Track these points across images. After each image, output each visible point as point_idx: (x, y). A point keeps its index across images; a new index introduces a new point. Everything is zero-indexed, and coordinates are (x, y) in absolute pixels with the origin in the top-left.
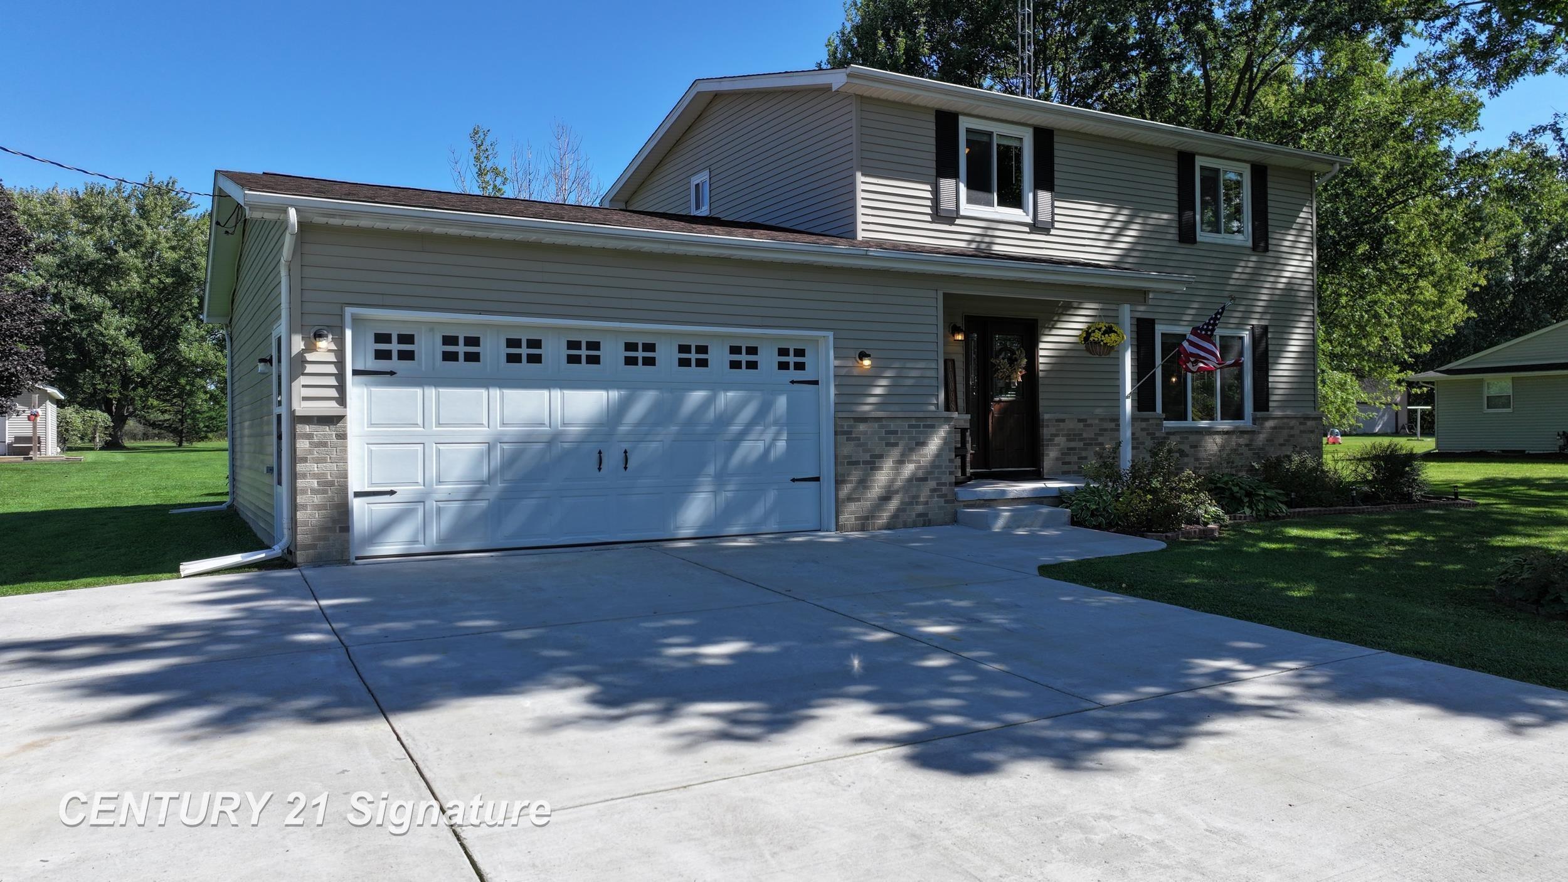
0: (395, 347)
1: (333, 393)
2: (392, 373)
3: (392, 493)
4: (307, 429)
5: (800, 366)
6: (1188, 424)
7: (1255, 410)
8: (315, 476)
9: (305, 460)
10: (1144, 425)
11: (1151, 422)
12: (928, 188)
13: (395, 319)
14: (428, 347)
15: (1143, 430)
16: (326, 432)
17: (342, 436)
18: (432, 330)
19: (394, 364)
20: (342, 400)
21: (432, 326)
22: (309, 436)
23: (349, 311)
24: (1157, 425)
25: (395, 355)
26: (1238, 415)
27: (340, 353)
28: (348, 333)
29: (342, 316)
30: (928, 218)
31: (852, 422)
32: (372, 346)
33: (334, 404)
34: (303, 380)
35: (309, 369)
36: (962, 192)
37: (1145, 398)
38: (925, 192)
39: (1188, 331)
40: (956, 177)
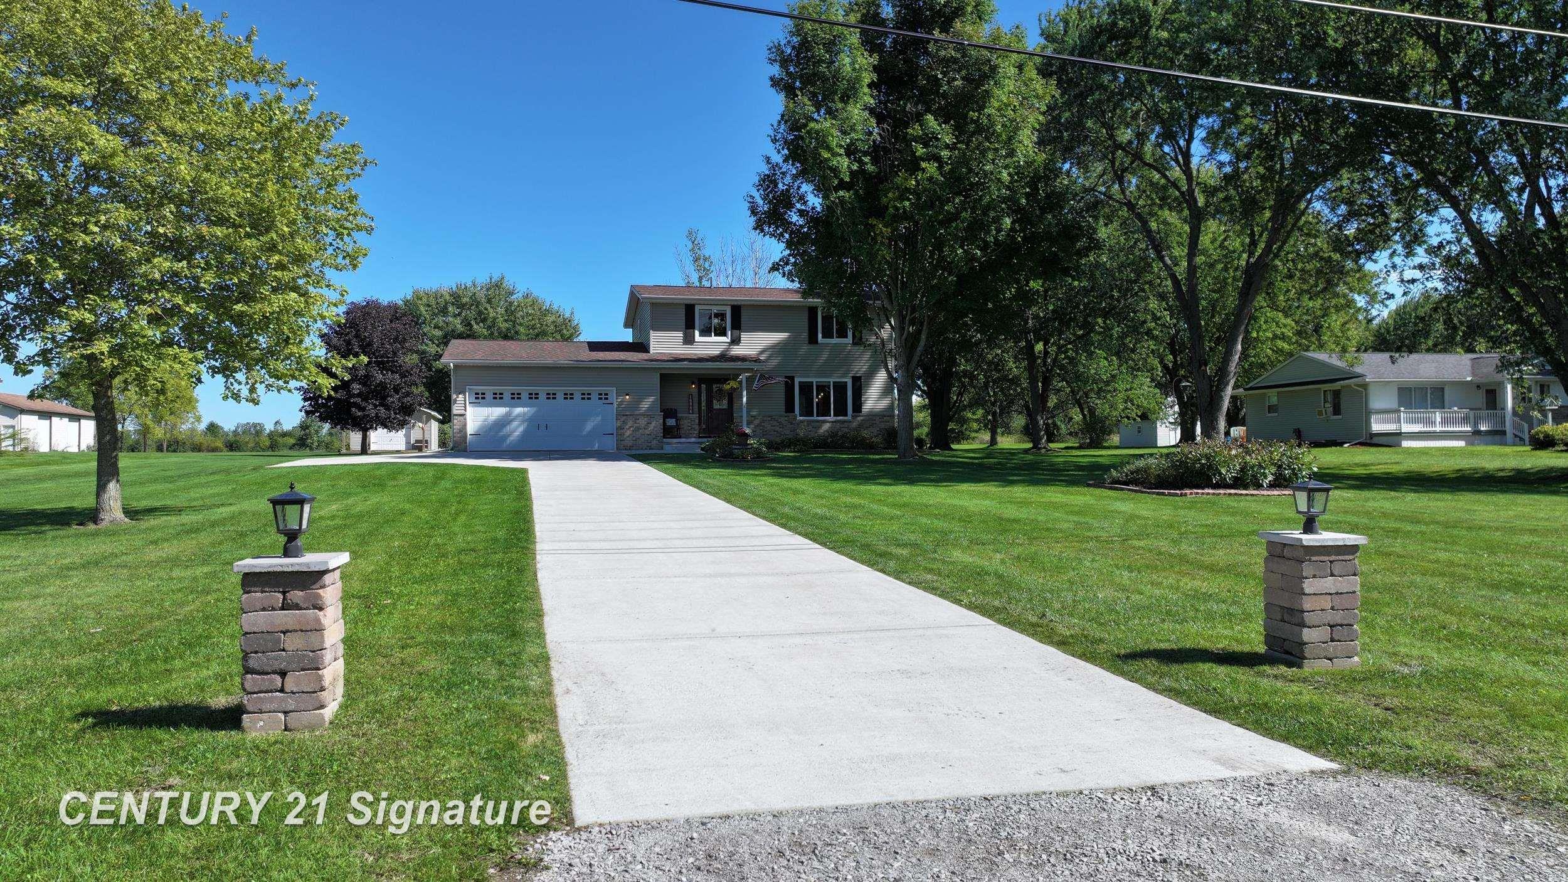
0: (480, 396)
1: (464, 408)
2: (481, 403)
3: (480, 435)
4: (457, 417)
5: (605, 399)
6: (815, 418)
7: (853, 412)
8: (458, 429)
9: (457, 425)
10: (787, 418)
11: (790, 417)
13: (480, 389)
14: (489, 396)
15: (786, 420)
16: (461, 418)
17: (465, 419)
19: (481, 401)
20: (466, 410)
21: (490, 391)
22: (457, 419)
23: (468, 387)
24: (794, 418)
25: (482, 398)
26: (843, 414)
27: (466, 398)
28: (468, 393)
29: (466, 389)
30: (682, 343)
31: (622, 416)
32: (474, 396)
33: (463, 411)
34: (456, 405)
35: (458, 402)
36: (697, 333)
37: (790, 408)
38: (681, 334)
39: (814, 380)
40: (693, 328)
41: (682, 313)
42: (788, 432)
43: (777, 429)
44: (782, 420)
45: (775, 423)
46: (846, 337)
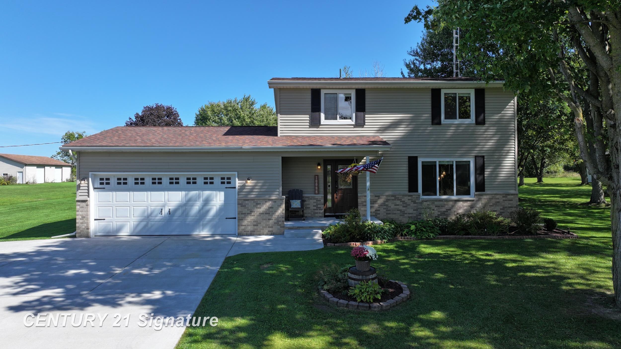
0: (105, 181)
1: (87, 194)
2: (104, 188)
3: (104, 219)
4: (79, 203)
5: (229, 183)
6: (438, 197)
7: (476, 191)
8: (81, 215)
9: (78, 211)
10: (410, 198)
11: (413, 196)
12: (308, 116)
13: (104, 174)
14: (113, 181)
15: (409, 200)
16: (84, 204)
17: (87, 205)
18: (114, 177)
19: (105, 186)
20: (88, 196)
21: (114, 176)
22: (79, 205)
23: (90, 173)
24: (417, 198)
25: (105, 183)
26: (468, 193)
27: (88, 184)
28: (90, 179)
29: (89, 174)
30: (308, 127)
31: (243, 201)
32: (99, 181)
33: (87, 197)
34: (79, 191)
35: (81, 188)
36: (323, 116)
37: (413, 187)
38: (306, 117)
39: (438, 160)
40: (319, 110)
41: (308, 97)
42: (411, 211)
43: (401, 208)
44: (406, 199)
45: (398, 202)
46: (468, 117)
